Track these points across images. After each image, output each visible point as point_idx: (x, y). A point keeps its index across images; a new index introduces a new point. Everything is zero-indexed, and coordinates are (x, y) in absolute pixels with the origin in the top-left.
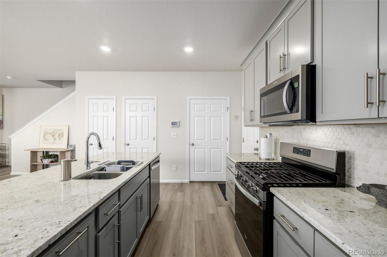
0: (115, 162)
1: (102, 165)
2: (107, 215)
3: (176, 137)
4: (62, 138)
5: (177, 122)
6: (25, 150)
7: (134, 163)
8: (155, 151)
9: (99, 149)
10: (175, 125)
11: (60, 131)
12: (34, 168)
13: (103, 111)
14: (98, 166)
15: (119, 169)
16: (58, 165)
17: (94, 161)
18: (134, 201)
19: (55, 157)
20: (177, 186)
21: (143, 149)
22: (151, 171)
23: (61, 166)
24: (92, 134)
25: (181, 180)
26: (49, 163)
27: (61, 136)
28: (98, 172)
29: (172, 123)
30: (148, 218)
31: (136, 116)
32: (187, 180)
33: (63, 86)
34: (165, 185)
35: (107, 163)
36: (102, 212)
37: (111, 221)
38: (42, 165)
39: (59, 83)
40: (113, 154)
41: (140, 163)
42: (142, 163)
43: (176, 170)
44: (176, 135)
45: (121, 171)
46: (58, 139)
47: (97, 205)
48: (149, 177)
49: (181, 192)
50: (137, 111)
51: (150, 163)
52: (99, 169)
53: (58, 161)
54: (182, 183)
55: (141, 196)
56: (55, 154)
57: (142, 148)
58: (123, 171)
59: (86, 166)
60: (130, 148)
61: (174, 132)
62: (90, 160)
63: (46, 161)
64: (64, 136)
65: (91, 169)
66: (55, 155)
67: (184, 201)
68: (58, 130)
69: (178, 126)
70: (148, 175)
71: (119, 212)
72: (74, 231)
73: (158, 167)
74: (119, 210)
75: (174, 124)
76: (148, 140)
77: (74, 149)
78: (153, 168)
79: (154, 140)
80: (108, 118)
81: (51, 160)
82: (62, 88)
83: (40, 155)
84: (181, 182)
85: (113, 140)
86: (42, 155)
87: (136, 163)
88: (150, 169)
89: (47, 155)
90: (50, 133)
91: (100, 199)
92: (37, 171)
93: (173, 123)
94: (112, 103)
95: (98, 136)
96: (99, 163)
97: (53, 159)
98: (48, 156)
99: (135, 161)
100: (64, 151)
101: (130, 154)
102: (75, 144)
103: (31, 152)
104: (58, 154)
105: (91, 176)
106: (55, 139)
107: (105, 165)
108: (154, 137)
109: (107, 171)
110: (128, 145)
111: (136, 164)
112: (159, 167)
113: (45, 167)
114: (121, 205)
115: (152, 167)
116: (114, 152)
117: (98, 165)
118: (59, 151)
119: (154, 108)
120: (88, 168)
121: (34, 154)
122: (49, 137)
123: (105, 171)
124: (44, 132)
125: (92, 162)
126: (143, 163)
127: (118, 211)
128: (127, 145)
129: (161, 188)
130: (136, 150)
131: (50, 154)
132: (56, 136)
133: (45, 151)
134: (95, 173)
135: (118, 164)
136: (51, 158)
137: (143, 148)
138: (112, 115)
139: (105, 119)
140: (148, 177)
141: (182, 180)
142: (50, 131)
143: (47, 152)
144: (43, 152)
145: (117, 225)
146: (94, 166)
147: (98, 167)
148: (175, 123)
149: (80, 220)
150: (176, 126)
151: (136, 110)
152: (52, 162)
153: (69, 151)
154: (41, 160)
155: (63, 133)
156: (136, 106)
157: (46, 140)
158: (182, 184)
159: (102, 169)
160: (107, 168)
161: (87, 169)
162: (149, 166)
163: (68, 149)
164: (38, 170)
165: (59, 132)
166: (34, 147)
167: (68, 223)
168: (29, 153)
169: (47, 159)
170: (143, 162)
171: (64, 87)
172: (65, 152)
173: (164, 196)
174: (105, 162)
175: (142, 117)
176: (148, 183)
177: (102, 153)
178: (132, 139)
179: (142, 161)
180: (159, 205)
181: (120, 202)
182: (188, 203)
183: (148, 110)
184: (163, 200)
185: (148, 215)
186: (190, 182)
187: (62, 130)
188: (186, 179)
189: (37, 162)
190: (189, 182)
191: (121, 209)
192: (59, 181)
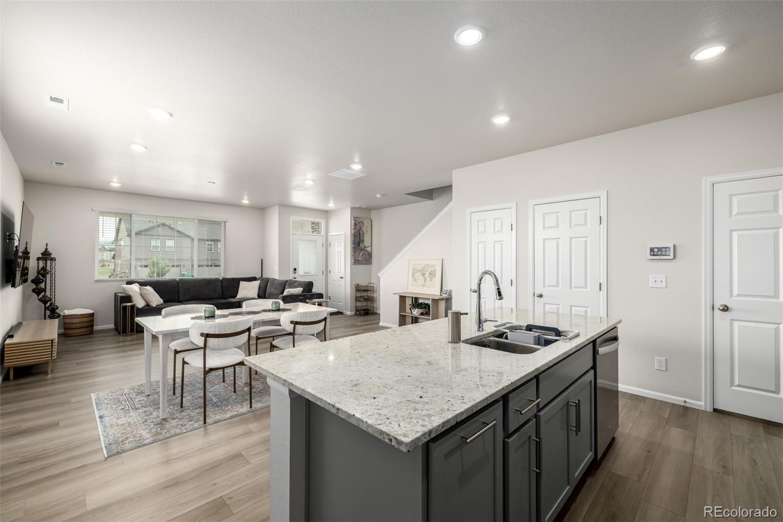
0: (521, 326)
1: (500, 328)
2: (521, 414)
3: (663, 285)
4: (434, 278)
5: (667, 248)
6: (394, 294)
7: (558, 333)
8: (603, 314)
9: (498, 298)
10: (661, 255)
11: (431, 267)
12: (403, 321)
13: (494, 232)
14: (495, 329)
15: (532, 340)
16: (429, 319)
17: (488, 319)
18: (562, 408)
19: (425, 308)
20: (669, 409)
21: (573, 308)
22: (597, 355)
23: (449, 320)
24: (486, 273)
25: (683, 399)
26: (419, 315)
27: (432, 274)
28: (496, 339)
29: (652, 250)
30: (590, 456)
31: (556, 239)
32: (702, 403)
33: (434, 197)
34: (631, 400)
35: (508, 325)
36: (512, 406)
37: (527, 426)
38: (411, 318)
39: (429, 194)
40: (511, 311)
41: (571, 335)
42: (577, 335)
43: (664, 369)
44: (664, 280)
45: (535, 344)
46: (429, 279)
47: (507, 391)
48: (594, 367)
49: (683, 429)
50: (560, 228)
51: (596, 339)
52: (496, 334)
53: (429, 314)
54: (683, 406)
55: (577, 402)
56: (426, 302)
57: (571, 306)
58: (539, 344)
59: (476, 327)
60: (544, 304)
61: (660, 271)
62: (483, 317)
63: (415, 312)
64: (436, 275)
65: (484, 333)
66: (425, 304)
67: (693, 455)
68: (428, 265)
69: (672, 257)
70: (591, 364)
71: (536, 416)
72: (479, 417)
73: (613, 352)
74: (538, 413)
75: (656, 252)
76: (584, 290)
77: (449, 297)
78: (602, 350)
79: (600, 290)
80: (502, 245)
81: (421, 311)
82: (432, 200)
83: (409, 302)
84: (683, 404)
85: (512, 285)
86: (411, 303)
87: (564, 334)
88: (595, 352)
89: (416, 303)
90: (420, 271)
91: (510, 382)
92: (405, 325)
93: (656, 250)
94: (509, 217)
95: (495, 276)
96: (497, 324)
97: (423, 309)
98: (418, 305)
99: (560, 329)
100: (437, 298)
101: (544, 314)
102: (451, 289)
103: (400, 296)
104: (430, 302)
105: (486, 343)
106: (425, 280)
107: (505, 329)
108: (600, 284)
109: (511, 340)
110: (541, 296)
111: (564, 336)
112: (616, 352)
113: (415, 320)
114: (541, 406)
115: (599, 348)
116: (514, 307)
117: (494, 326)
118: (431, 298)
119: (600, 217)
120: (481, 329)
121: (403, 298)
122: (419, 275)
123: (507, 338)
124: (413, 268)
125: (486, 321)
126: (579, 335)
127: (536, 414)
128: (538, 297)
129: (621, 402)
130: (557, 308)
131: (420, 301)
132: (427, 275)
133: (414, 296)
134: (491, 339)
135: (526, 330)
136: (421, 308)
137: (573, 306)
138: (509, 239)
139: (498, 246)
140: (592, 368)
141: (687, 400)
142: (419, 268)
143: (416, 299)
144: (412, 297)
145: (534, 439)
146: (489, 328)
147: (495, 331)
148: (660, 249)
149: (487, 404)
150: (662, 257)
151: (557, 226)
152: (422, 314)
153: (442, 299)
154: (410, 309)
155: (435, 271)
156: (558, 217)
157: (415, 281)
158: (685, 410)
159: (501, 335)
160: (509, 334)
161: (479, 330)
162: (592, 344)
163: (441, 297)
164: (406, 323)
165: (430, 270)
166: (403, 291)
167: (473, 403)
168: (398, 297)
169: (417, 309)
170: (579, 333)
171: (435, 199)
172: (437, 300)
173: (631, 425)
174: (505, 324)
175: (571, 238)
176: (591, 381)
177: (493, 307)
178: (548, 286)
179: (577, 332)
180: (616, 439)
181: (539, 400)
182: (710, 464)
183: (586, 224)
184: (627, 431)
185: (591, 451)
186: (715, 410)
187: (434, 266)
188: (700, 400)
189: (405, 312)
190: (712, 411)
191: (541, 414)
192: (447, 342)
